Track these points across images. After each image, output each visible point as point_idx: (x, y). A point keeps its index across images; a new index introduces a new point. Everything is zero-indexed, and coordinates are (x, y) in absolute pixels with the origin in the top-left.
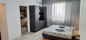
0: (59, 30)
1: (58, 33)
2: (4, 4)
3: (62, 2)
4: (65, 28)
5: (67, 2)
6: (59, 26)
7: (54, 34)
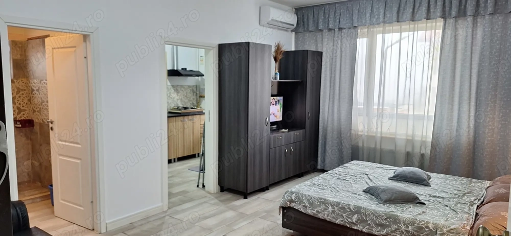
0: (384, 196)
1: (374, 213)
2: (85, 37)
3: (422, 24)
4: (428, 185)
5: (451, 21)
6: (391, 171)
7: (355, 218)
